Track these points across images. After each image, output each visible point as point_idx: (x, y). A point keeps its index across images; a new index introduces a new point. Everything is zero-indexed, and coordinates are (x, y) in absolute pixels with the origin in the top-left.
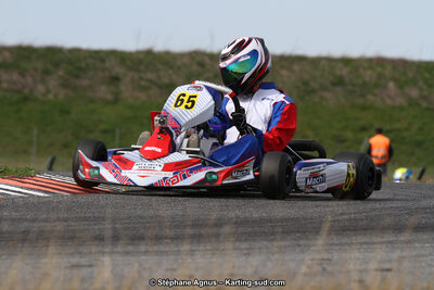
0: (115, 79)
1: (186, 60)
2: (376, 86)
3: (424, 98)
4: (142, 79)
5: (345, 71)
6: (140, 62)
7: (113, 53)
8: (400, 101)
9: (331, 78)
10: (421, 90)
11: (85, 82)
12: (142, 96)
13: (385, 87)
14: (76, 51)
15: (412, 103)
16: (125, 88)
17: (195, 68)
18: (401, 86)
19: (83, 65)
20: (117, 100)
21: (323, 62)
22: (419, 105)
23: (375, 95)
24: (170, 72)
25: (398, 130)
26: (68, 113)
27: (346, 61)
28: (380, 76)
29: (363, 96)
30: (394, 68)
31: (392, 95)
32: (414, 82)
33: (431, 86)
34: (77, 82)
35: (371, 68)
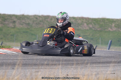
0: (14, 22)
1: (33, 17)
2: (81, 24)
3: (93, 27)
4: (21, 22)
5: (73, 20)
6: (21, 17)
7: (14, 15)
8: (88, 28)
10: (93, 25)
11: (7, 23)
12: (21, 26)
13: (84, 25)
14: (4, 15)
15: (90, 29)
16: (17, 25)
17: (35, 19)
18: (88, 24)
19: (6, 18)
20: (14, 27)
22: (92, 29)
23: (81, 26)
24: (29, 20)
25: (87, 35)
26: (2, 30)
27: (74, 18)
28: (82, 22)
29: (78, 27)
30: (86, 20)
31: (85, 27)
32: (91, 24)
33: (95, 25)
34: (5, 23)
35: (80, 20)
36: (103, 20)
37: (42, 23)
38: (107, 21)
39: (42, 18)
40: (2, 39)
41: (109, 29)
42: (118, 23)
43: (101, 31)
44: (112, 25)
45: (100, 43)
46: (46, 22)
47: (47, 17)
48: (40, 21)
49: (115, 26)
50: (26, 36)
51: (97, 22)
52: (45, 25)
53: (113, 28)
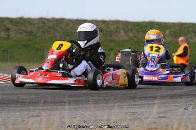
0: (8, 29)
1: (37, 21)
2: (116, 32)
3: (135, 37)
4: (19, 29)
5: (103, 26)
6: (18, 22)
7: (7, 19)
8: (126, 38)
10: (134, 33)
12: (19, 36)
13: (119, 32)
15: (131, 39)
16: (12, 33)
17: (41, 25)
18: (126, 33)
20: (8, 38)
22: (133, 40)
23: (115, 36)
24: (31, 26)
27: (103, 22)
28: (118, 28)
29: (110, 36)
30: (123, 25)
31: (122, 35)
32: (131, 30)
33: (138, 32)
35: (114, 24)
36: (151, 24)
37: (53, 31)
38: (157, 26)
39: (52, 22)
42: (174, 30)
44: (165, 32)
46: (58, 29)
47: (61, 21)
48: (50, 28)
49: (170, 35)
50: (27, 52)
51: (141, 28)
52: (57, 34)
53: (167, 38)
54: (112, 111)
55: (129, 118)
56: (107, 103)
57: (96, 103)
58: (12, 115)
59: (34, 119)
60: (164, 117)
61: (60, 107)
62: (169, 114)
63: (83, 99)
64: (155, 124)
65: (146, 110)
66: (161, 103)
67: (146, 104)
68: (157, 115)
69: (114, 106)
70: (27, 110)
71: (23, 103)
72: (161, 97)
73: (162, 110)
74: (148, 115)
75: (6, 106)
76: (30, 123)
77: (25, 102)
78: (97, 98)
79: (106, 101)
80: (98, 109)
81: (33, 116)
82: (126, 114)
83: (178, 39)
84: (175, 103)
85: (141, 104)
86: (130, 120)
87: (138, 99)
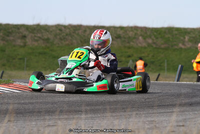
0: (24, 37)
1: (54, 28)
2: (134, 38)
3: (154, 43)
4: (35, 36)
5: (121, 32)
6: (35, 29)
7: (23, 26)
8: (144, 44)
9: (115, 35)
10: (153, 40)
11: (12, 38)
12: (36, 44)
13: (138, 39)
14: (8, 25)
15: (149, 45)
16: (28, 41)
17: (58, 31)
18: (145, 39)
19: (10, 31)
20: (25, 45)
21: (112, 29)
22: (152, 46)
23: (133, 42)
24: (47, 33)
26: (4, 51)
27: (121, 28)
28: (136, 34)
29: (129, 43)
30: (141, 31)
31: (141, 42)
32: (150, 37)
33: (157, 38)
34: (8, 38)
35: (132, 31)
36: (170, 30)
37: (70, 38)
38: (176, 32)
39: (69, 29)
40: (4, 65)
41: (181, 45)
42: (194, 36)
43: (166, 49)
44: (185, 38)
45: (166, 68)
46: (76, 36)
47: (78, 27)
48: (67, 35)
49: (190, 41)
50: (44, 59)
51: (160, 34)
52: (74, 41)
53: (187, 44)
54: (130, 120)
55: (147, 127)
56: (125, 111)
57: (113, 112)
58: (28, 125)
59: (50, 128)
60: (183, 126)
61: (77, 116)
62: (188, 123)
63: (100, 107)
64: (173, 133)
65: (164, 118)
66: (180, 112)
67: (165, 112)
68: (175, 124)
69: (132, 115)
70: (43, 119)
71: (39, 112)
72: (181, 105)
73: (181, 118)
74: (167, 124)
75: (21, 115)
76: (46, 132)
77: (41, 112)
78: (115, 106)
79: (124, 109)
80: (116, 117)
81: (49, 126)
82: (144, 123)
83: (198, 45)
84: (195, 111)
85: (160, 113)
86: (148, 128)
87: (156, 108)
